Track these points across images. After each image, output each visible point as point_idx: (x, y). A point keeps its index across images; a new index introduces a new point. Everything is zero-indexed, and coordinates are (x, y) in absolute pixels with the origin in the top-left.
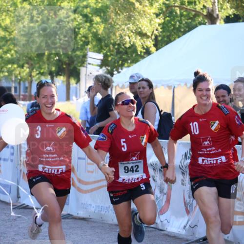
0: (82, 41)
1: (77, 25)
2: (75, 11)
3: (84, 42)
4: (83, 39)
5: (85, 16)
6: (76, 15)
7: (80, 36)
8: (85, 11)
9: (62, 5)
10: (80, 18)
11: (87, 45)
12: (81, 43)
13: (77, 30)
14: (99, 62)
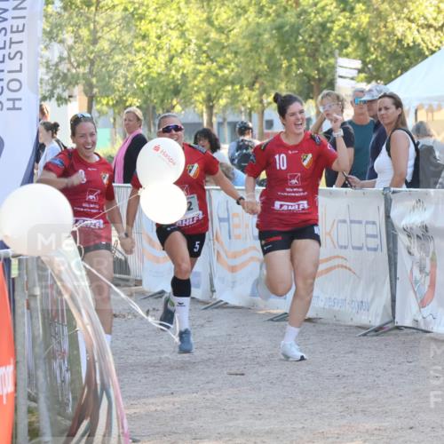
0: (337, 41)
1: (329, 16)
3: (341, 43)
4: (339, 38)
7: (334, 33)
11: (347, 46)
12: (337, 44)
13: (329, 25)
14: (354, 73)
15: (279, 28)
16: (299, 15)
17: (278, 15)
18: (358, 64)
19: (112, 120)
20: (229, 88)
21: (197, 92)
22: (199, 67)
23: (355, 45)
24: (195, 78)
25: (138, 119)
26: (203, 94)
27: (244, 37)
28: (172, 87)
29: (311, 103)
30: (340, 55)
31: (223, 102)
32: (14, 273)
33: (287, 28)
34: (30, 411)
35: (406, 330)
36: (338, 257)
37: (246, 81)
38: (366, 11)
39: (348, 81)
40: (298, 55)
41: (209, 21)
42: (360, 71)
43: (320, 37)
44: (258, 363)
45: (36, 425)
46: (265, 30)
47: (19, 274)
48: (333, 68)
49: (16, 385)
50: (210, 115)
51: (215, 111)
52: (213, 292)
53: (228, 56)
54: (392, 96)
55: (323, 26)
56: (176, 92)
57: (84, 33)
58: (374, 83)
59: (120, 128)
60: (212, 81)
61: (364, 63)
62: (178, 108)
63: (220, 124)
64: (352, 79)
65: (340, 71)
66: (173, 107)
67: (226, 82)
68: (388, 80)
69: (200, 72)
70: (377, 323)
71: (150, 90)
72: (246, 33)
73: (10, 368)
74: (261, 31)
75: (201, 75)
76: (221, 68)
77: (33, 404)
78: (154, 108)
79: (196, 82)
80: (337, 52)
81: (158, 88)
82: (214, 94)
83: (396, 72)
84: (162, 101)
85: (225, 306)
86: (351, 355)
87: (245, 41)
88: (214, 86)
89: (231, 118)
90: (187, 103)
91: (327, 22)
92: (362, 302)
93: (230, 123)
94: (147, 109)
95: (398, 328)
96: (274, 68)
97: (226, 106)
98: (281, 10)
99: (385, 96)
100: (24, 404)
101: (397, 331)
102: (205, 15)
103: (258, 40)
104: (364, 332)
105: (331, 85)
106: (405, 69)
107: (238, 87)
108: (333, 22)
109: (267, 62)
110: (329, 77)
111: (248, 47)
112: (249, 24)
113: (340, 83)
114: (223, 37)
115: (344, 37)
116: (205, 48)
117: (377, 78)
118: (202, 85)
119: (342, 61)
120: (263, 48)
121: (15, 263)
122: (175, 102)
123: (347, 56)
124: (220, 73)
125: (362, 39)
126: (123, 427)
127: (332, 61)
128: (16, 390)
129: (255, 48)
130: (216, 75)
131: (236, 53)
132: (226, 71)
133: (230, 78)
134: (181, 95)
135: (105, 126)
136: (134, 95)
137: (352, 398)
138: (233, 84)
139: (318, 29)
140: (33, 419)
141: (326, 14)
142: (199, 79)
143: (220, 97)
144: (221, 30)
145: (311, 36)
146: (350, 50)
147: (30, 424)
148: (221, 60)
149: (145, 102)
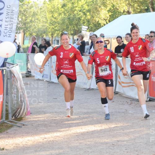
2: (80, 11)
4: (83, 21)
5: (84, 13)
6: (81, 13)
8: (84, 11)
9: (76, 9)
10: (82, 14)
11: (84, 23)
14: (86, 30)
15: (69, 18)
16: (74, 16)
17: (69, 16)
18: (87, 27)
19: (29, 38)
20: (57, 32)
21: (49, 33)
22: (50, 27)
23: (87, 23)
24: (49, 29)
25: (35, 38)
26: (51, 33)
27: (61, 20)
28: (43, 31)
29: (76, 36)
30: (83, 25)
31: (55, 35)
32: (4, 73)
33: (71, 19)
34: (6, 106)
35: (95, 90)
36: (80, 72)
37: (61, 30)
38: (90, 15)
39: (85, 31)
40: (73, 25)
41: (53, 16)
42: (87, 29)
43: (78, 21)
44: (60, 96)
45: (7, 109)
46: (66, 19)
47: (5, 74)
48: (81, 28)
49: (3, 99)
50: (52, 38)
51: (53, 37)
52: (51, 79)
53: (57, 24)
54: (96, 35)
55: (79, 18)
56: (45, 33)
57: (24, 18)
58: (90, 32)
59: (31, 40)
60: (53, 30)
61: (89, 27)
62: (45, 36)
63: (54, 40)
64: (86, 31)
65: (83, 29)
66: (44, 36)
67: (56, 30)
68: (94, 31)
69: (50, 28)
70: (88, 88)
71: (38, 32)
72: (61, 19)
73: (2, 95)
74: (65, 19)
75: (51, 29)
76: (55, 27)
77: (7, 104)
78: (39, 36)
79: (49, 30)
80: (82, 24)
81: (40, 31)
82: (53, 33)
83: (96, 29)
84: (41, 34)
85: (53, 83)
86: (82, 95)
87: (61, 21)
88: (53, 31)
89: (57, 39)
90: (47, 35)
91: (80, 17)
92: (85, 83)
93: (57, 40)
94: (38, 36)
95: (93, 89)
96: (68, 28)
97: (56, 36)
98: (70, 14)
99: (94, 35)
100: (5, 104)
101: (93, 90)
102: (52, 15)
103: (64, 21)
104: (85, 90)
105: (81, 32)
106: (98, 29)
107: (59, 32)
108: (82, 17)
109: (66, 26)
110: (80, 30)
111: (62, 22)
112: (62, 17)
113: (83, 32)
114: (56, 20)
115: (84, 21)
116: (51, 22)
117: (91, 31)
118: (51, 31)
119: (83, 27)
120: (65, 23)
121: (4, 71)
122: (44, 35)
123: (85, 25)
124: (55, 28)
125: (88, 21)
126: (27, 110)
127: (81, 26)
128: (3, 101)
129: (63, 23)
130: (54, 29)
131: (59, 24)
132: (56, 28)
133: (57, 30)
134: (46, 33)
135: (27, 40)
136: (35, 33)
137: (82, 105)
138: (58, 31)
139: (78, 19)
140: (7, 107)
141: (80, 16)
142: (50, 29)
143: (54, 34)
144: (55, 18)
145: (76, 21)
146: (85, 24)
147: (6, 109)
148: (55, 25)
149: (37, 34)
